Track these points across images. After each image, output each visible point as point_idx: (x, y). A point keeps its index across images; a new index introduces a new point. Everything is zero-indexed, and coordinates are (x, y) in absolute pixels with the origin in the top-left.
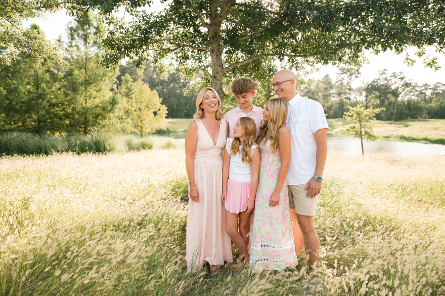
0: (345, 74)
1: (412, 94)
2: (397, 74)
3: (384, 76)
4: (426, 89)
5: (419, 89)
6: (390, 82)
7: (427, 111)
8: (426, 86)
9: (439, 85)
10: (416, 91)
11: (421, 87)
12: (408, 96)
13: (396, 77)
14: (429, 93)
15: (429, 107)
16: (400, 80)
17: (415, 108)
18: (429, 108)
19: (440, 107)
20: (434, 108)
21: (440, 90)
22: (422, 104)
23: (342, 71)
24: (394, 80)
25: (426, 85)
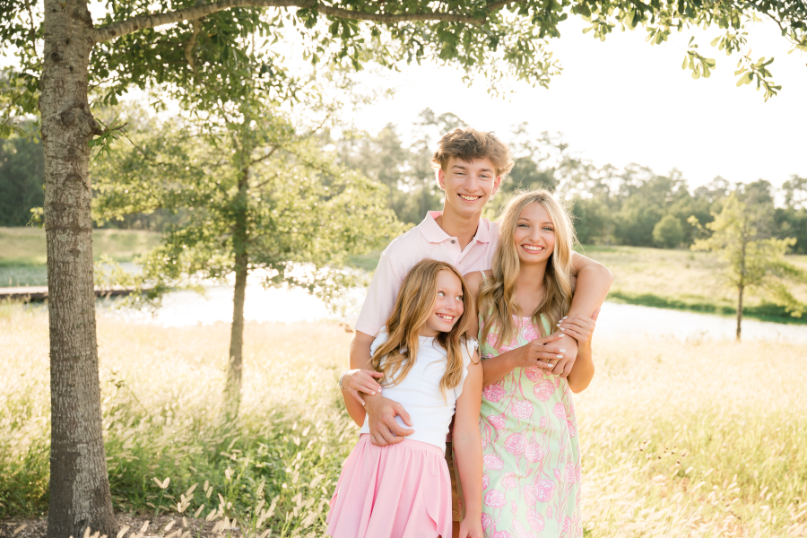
0: (433, 126)
1: (580, 185)
2: (551, 135)
3: (522, 138)
4: (610, 176)
5: (594, 175)
6: (536, 153)
7: (612, 228)
8: (610, 170)
9: (636, 169)
10: (590, 179)
11: (599, 171)
12: (573, 191)
13: (549, 143)
14: (615, 186)
15: (618, 217)
16: (559, 150)
17: (589, 220)
18: (617, 221)
19: (639, 220)
20: (627, 222)
21: (636, 181)
22: (603, 211)
23: (427, 118)
24: (544, 149)
25: (609, 166)
